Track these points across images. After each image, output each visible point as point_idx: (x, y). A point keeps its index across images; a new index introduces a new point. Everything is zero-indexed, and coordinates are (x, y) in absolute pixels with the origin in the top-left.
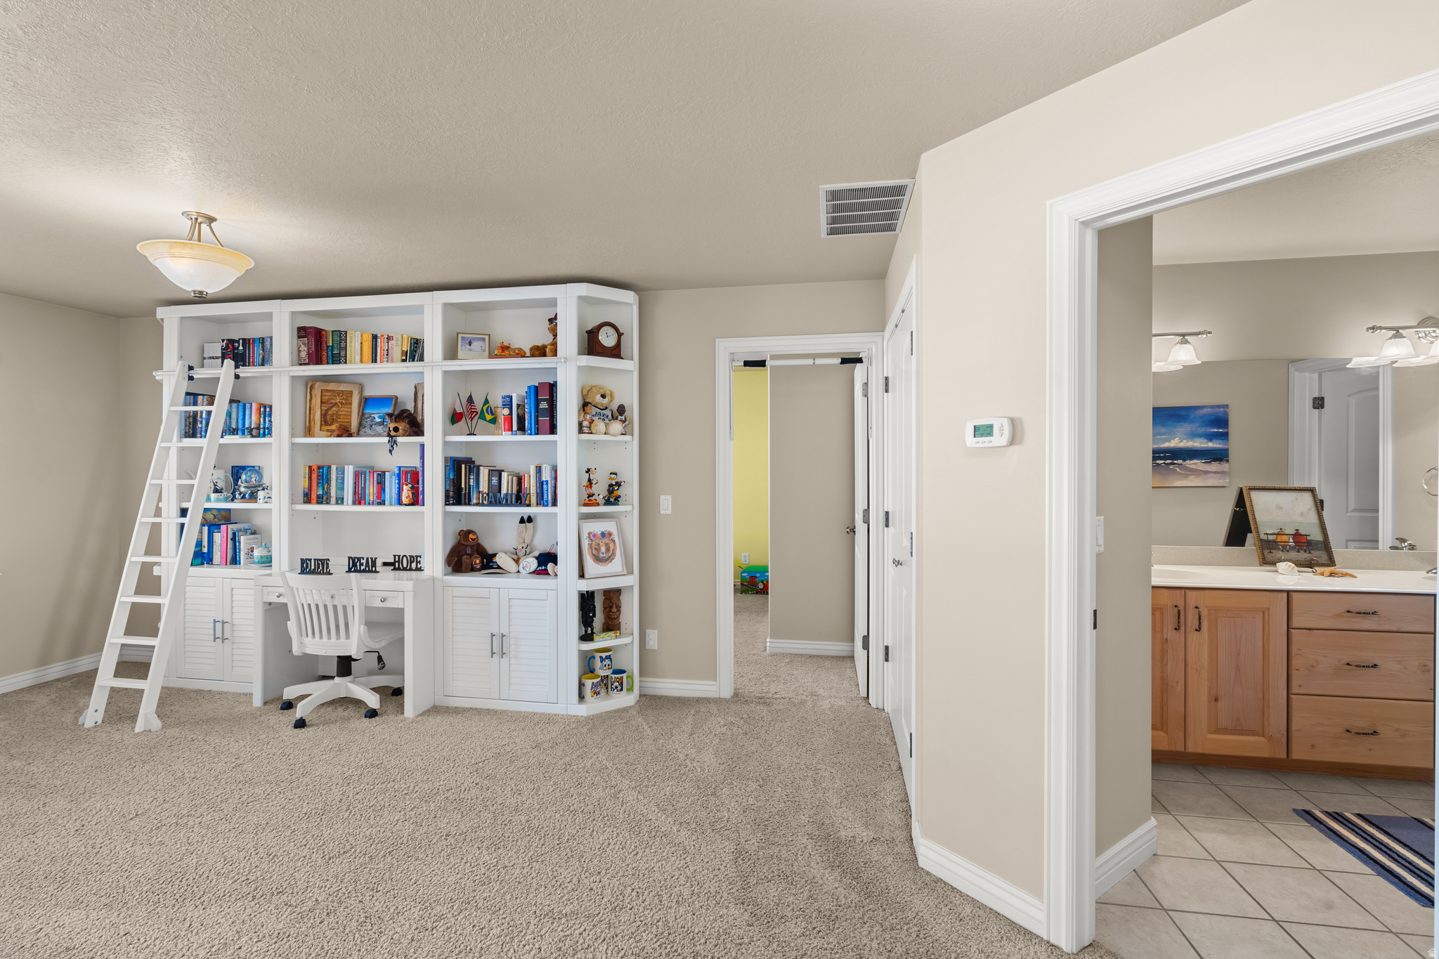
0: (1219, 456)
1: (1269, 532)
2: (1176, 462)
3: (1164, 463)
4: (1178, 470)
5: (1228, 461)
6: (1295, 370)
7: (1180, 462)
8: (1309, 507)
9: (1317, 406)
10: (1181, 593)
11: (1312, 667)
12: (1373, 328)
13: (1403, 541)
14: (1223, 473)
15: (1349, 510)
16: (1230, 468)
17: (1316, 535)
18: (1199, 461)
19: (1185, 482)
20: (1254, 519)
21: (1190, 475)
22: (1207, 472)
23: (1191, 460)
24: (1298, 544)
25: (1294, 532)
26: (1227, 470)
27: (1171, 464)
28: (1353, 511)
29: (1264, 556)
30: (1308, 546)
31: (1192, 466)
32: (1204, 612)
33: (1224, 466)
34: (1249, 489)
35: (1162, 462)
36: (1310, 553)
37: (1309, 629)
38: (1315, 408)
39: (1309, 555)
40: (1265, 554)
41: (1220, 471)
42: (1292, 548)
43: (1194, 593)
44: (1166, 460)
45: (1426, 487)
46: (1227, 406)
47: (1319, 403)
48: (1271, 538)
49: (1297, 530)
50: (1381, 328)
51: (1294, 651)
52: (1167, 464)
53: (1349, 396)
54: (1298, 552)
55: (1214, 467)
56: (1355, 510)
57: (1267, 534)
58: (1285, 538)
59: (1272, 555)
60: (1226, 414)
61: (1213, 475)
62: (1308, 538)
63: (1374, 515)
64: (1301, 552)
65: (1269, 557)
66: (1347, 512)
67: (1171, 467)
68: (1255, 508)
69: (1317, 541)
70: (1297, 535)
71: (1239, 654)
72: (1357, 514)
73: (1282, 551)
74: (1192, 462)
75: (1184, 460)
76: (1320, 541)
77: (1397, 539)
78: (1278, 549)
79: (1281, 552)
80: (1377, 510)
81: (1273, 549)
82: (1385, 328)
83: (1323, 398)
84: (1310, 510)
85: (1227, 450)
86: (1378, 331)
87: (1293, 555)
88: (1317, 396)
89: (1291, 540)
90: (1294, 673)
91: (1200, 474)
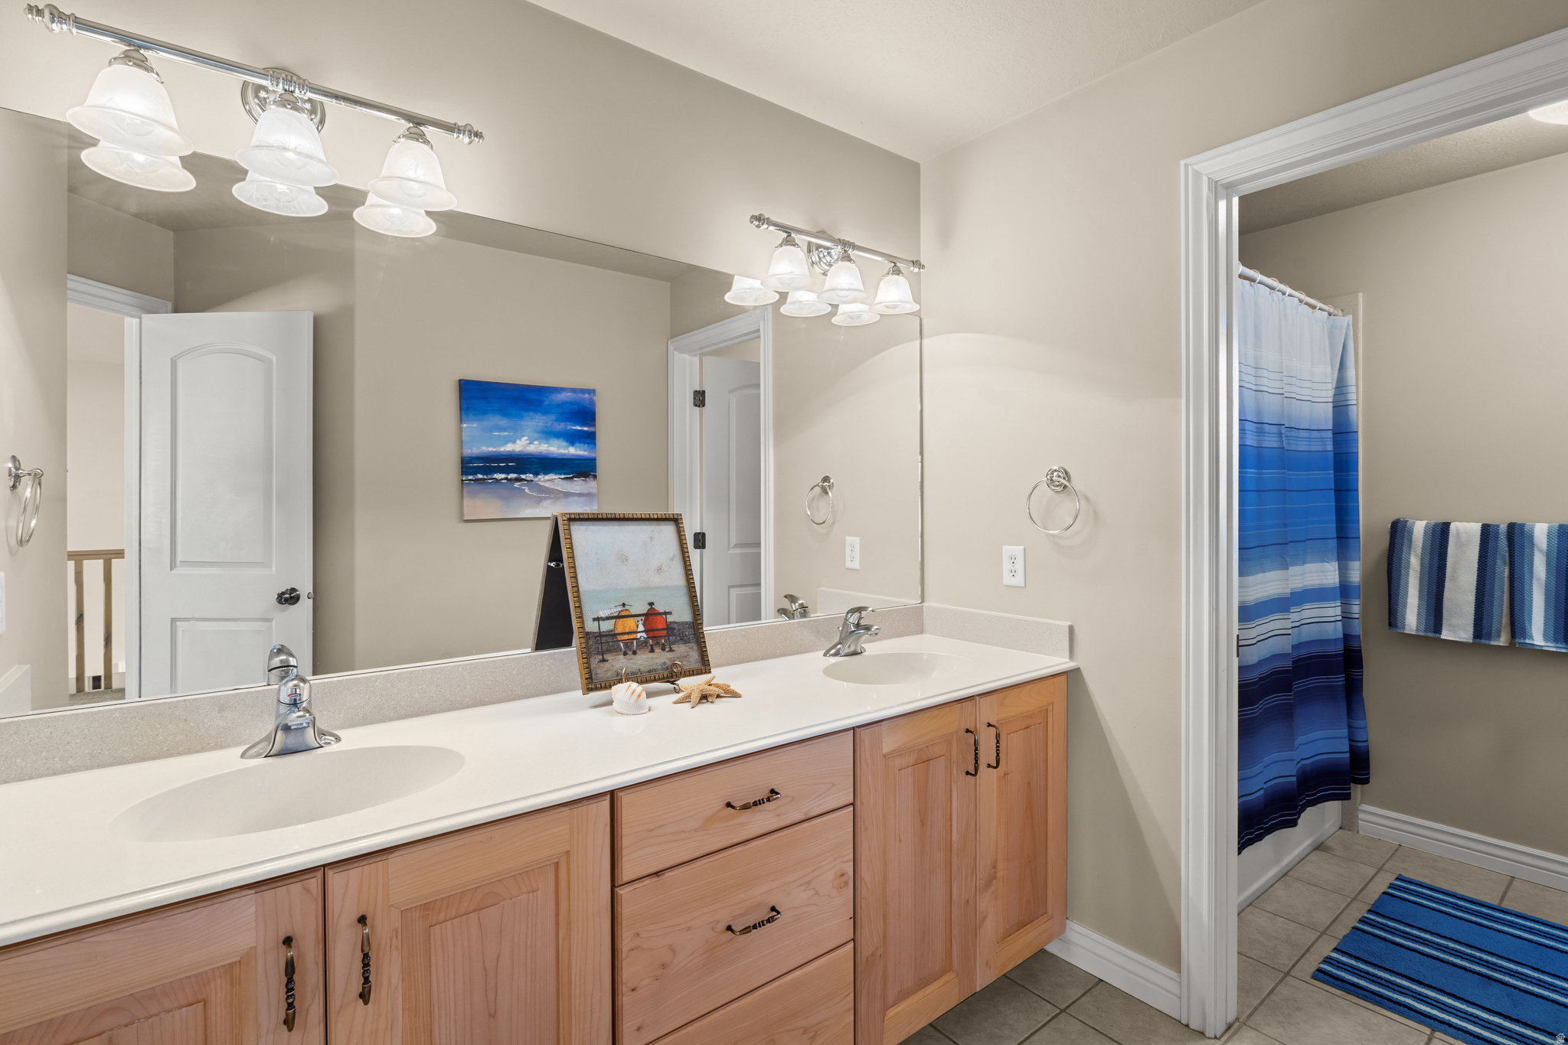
0: (584, 469)
1: (602, 614)
2: (523, 476)
3: (506, 479)
4: (526, 490)
5: (595, 477)
6: (675, 349)
7: (530, 476)
8: (672, 554)
9: (698, 403)
10: (307, 890)
11: (664, 966)
12: (759, 219)
13: (792, 599)
14: (589, 495)
15: (731, 546)
16: (598, 488)
17: (681, 614)
18: (557, 477)
19: (538, 510)
20: (576, 586)
21: (545, 498)
22: (568, 495)
23: (546, 473)
24: (651, 634)
25: (644, 609)
26: (595, 491)
27: (517, 480)
28: (734, 547)
29: (590, 673)
30: (669, 636)
31: (547, 485)
32: (384, 928)
33: (591, 485)
34: (570, 520)
35: (503, 476)
36: (671, 650)
37: (657, 874)
38: (696, 405)
39: (670, 655)
40: (593, 666)
41: (585, 492)
42: (643, 644)
43: (354, 873)
44: (508, 473)
45: (809, 513)
46: (594, 391)
47: (700, 399)
48: (606, 626)
49: (651, 604)
50: (769, 222)
51: (626, 943)
52: (511, 480)
53: (730, 392)
54: (652, 651)
55: (578, 486)
56: (737, 546)
57: (598, 619)
58: (630, 624)
59: (606, 665)
60: (593, 403)
61: (576, 498)
62: (670, 619)
63: (755, 550)
64: (658, 650)
65: (602, 671)
66: (729, 548)
67: (517, 485)
68: (580, 562)
69: (683, 623)
70: (651, 615)
71: (492, 1016)
72: (738, 551)
73: (625, 654)
74: (547, 477)
75: (536, 474)
76: (687, 623)
77: (785, 597)
78: (617, 650)
79: (622, 656)
80: (758, 545)
81: (609, 651)
82: (775, 225)
83: (704, 392)
84: (672, 559)
85: (594, 460)
86: (765, 226)
87: (644, 660)
88: (698, 389)
89: (641, 628)
90: (626, 1000)
91: (559, 498)
